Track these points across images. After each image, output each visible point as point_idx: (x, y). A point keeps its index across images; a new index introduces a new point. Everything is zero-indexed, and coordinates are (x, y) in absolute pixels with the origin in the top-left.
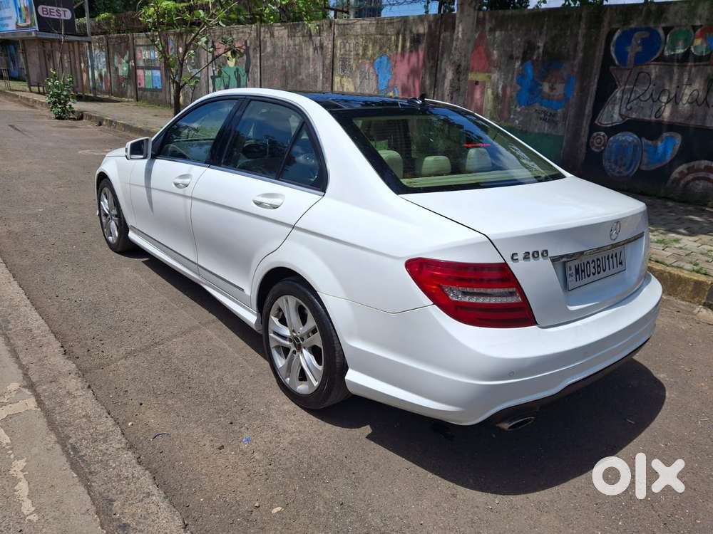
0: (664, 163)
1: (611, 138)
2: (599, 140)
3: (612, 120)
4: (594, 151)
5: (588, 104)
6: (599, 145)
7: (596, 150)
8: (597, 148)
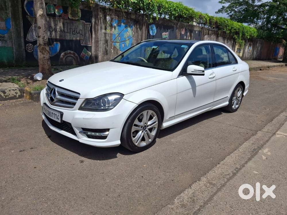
0: (57, 53)
1: (35, 46)
2: (30, 47)
3: (33, 39)
4: (28, 52)
5: (22, 32)
6: (31, 49)
7: (30, 52)
8: (30, 50)
